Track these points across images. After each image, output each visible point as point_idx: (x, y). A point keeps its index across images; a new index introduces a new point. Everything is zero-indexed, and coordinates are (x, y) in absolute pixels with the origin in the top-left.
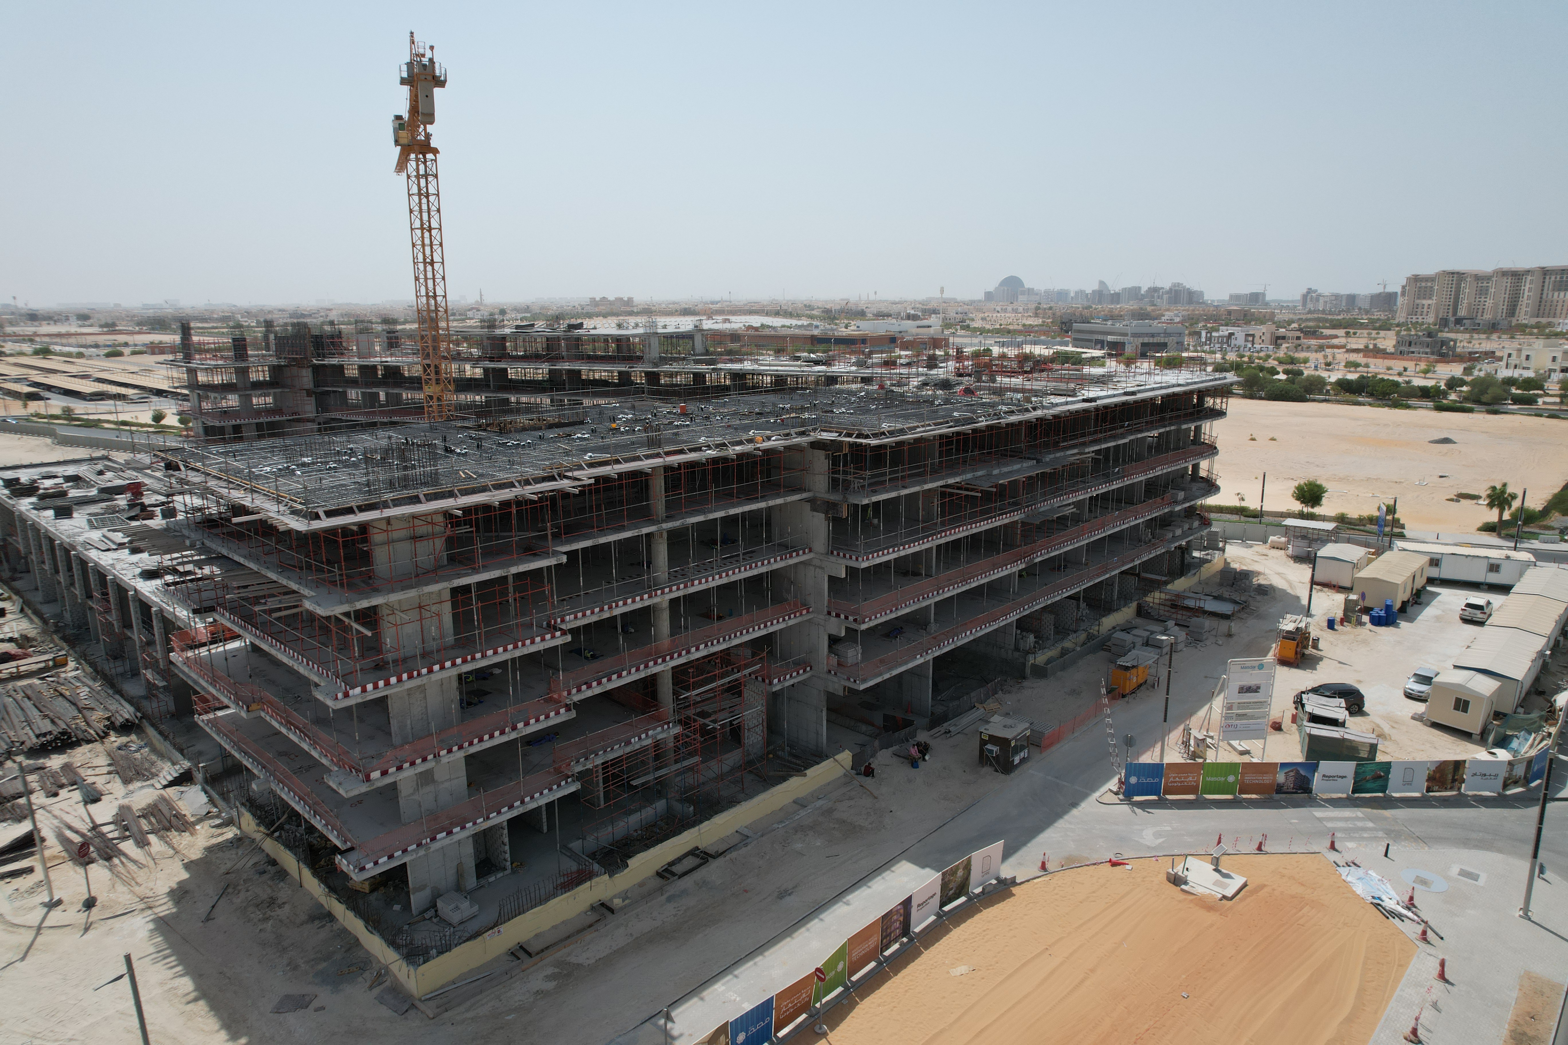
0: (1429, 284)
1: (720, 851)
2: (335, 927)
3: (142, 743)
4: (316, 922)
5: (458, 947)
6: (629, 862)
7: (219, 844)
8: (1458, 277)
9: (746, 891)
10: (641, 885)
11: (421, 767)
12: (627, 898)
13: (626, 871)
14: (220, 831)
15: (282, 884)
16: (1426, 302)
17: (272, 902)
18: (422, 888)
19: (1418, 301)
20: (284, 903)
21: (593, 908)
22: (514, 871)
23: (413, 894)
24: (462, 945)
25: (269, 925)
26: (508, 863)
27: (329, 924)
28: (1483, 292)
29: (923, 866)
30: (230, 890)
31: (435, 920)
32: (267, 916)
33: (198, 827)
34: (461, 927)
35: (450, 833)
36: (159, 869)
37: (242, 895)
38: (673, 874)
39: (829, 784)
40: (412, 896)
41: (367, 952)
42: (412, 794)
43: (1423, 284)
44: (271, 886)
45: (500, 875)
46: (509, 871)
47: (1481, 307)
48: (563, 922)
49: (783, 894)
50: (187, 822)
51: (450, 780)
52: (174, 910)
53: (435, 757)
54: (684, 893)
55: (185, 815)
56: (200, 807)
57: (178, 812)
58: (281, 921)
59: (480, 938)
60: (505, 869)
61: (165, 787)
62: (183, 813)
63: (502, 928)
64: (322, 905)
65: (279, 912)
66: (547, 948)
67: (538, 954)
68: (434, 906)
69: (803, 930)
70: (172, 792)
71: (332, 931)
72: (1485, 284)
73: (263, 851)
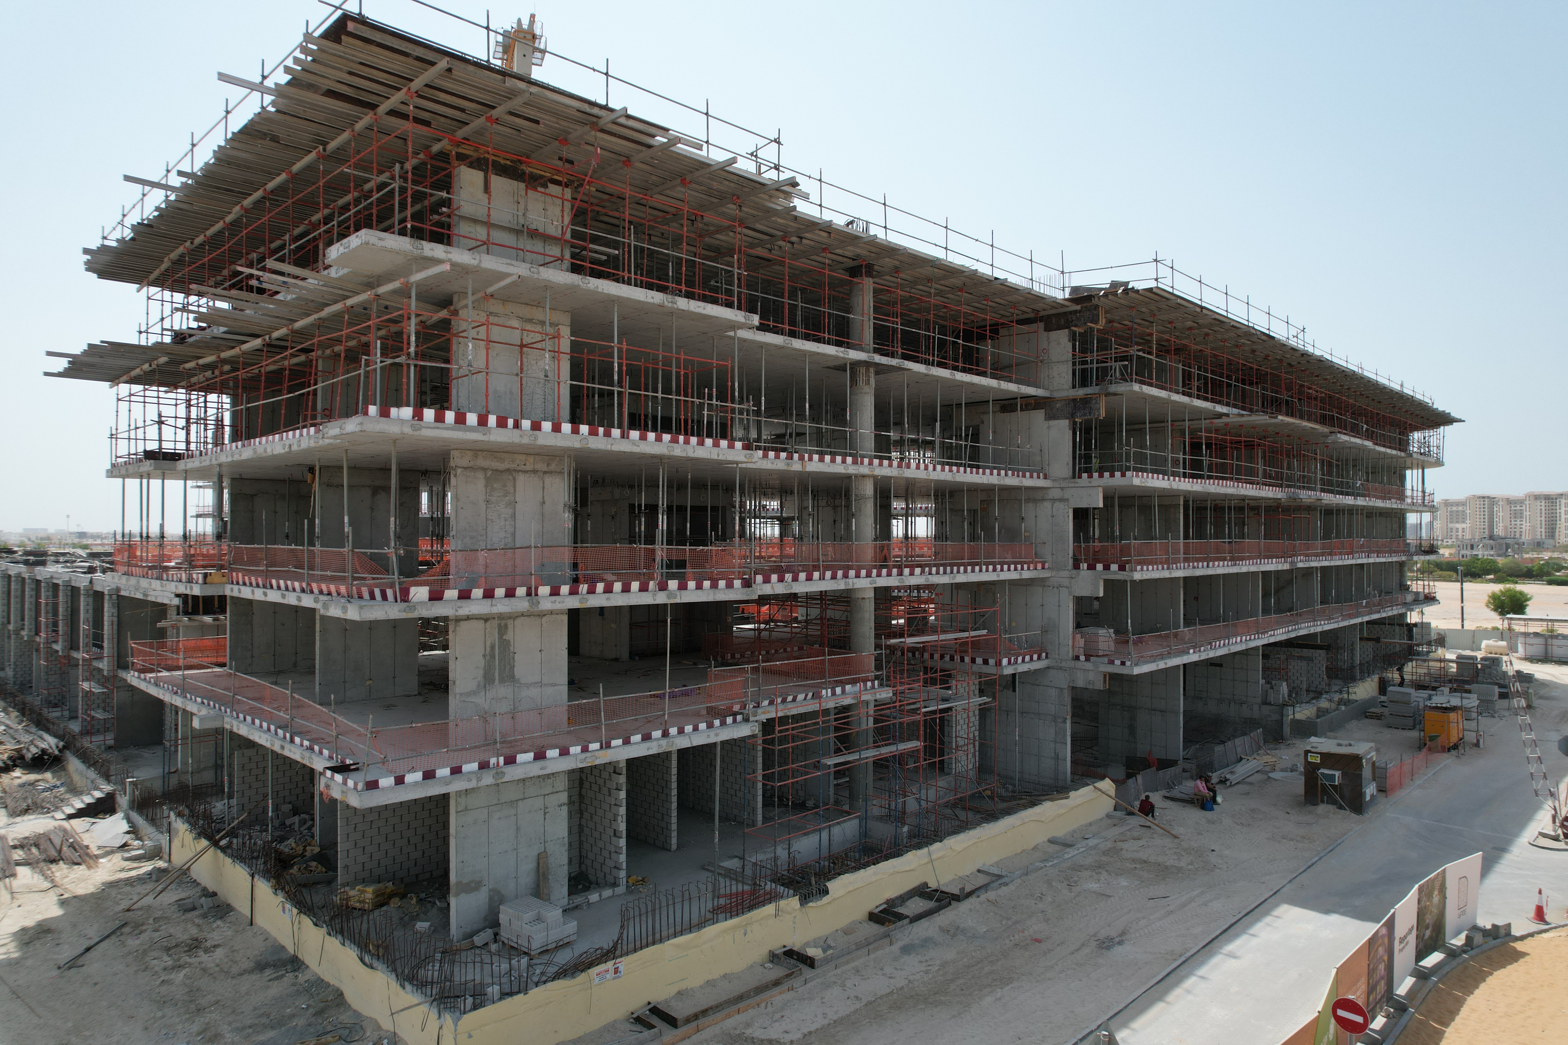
0: (1460, 508)
1: (968, 889)
2: (302, 978)
3: (58, 783)
4: (268, 972)
5: (542, 988)
6: (830, 885)
7: (128, 879)
8: (1489, 502)
9: (1038, 941)
10: (847, 931)
11: (501, 605)
12: (830, 947)
13: (826, 899)
14: (135, 865)
15: (219, 922)
16: (1460, 526)
17: (195, 945)
18: (472, 887)
19: (1450, 525)
20: (215, 946)
21: (773, 957)
22: (629, 890)
23: (457, 895)
24: (550, 985)
25: (179, 977)
26: (623, 874)
27: (290, 975)
28: (1517, 515)
29: (1327, 911)
30: (126, 930)
31: (494, 947)
32: (181, 962)
33: (101, 860)
34: (546, 958)
35: (540, 756)
36: (17, 903)
37: (145, 937)
38: (900, 917)
39: (1090, 824)
40: (453, 901)
41: (357, 1014)
42: (474, 693)
43: (1454, 509)
44: (199, 926)
45: (607, 893)
46: (621, 889)
47: (1518, 530)
48: (725, 976)
49: (1106, 944)
50: (88, 855)
51: (541, 684)
52: (16, 955)
53: (529, 594)
54: (926, 943)
55: (87, 847)
56: (115, 837)
57: (76, 841)
58: (204, 970)
59: (582, 977)
60: (615, 885)
61: (70, 817)
62: (85, 843)
63: (624, 963)
64: (283, 948)
65: (204, 957)
66: (705, 1012)
67: (688, 1021)
68: (493, 922)
69: (1177, 992)
70: (79, 824)
71: (294, 985)
72: (1518, 508)
73: (198, 884)
